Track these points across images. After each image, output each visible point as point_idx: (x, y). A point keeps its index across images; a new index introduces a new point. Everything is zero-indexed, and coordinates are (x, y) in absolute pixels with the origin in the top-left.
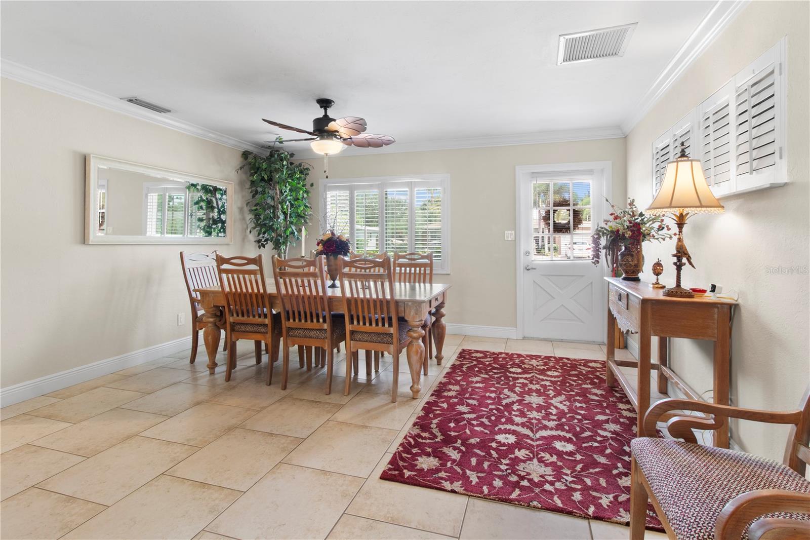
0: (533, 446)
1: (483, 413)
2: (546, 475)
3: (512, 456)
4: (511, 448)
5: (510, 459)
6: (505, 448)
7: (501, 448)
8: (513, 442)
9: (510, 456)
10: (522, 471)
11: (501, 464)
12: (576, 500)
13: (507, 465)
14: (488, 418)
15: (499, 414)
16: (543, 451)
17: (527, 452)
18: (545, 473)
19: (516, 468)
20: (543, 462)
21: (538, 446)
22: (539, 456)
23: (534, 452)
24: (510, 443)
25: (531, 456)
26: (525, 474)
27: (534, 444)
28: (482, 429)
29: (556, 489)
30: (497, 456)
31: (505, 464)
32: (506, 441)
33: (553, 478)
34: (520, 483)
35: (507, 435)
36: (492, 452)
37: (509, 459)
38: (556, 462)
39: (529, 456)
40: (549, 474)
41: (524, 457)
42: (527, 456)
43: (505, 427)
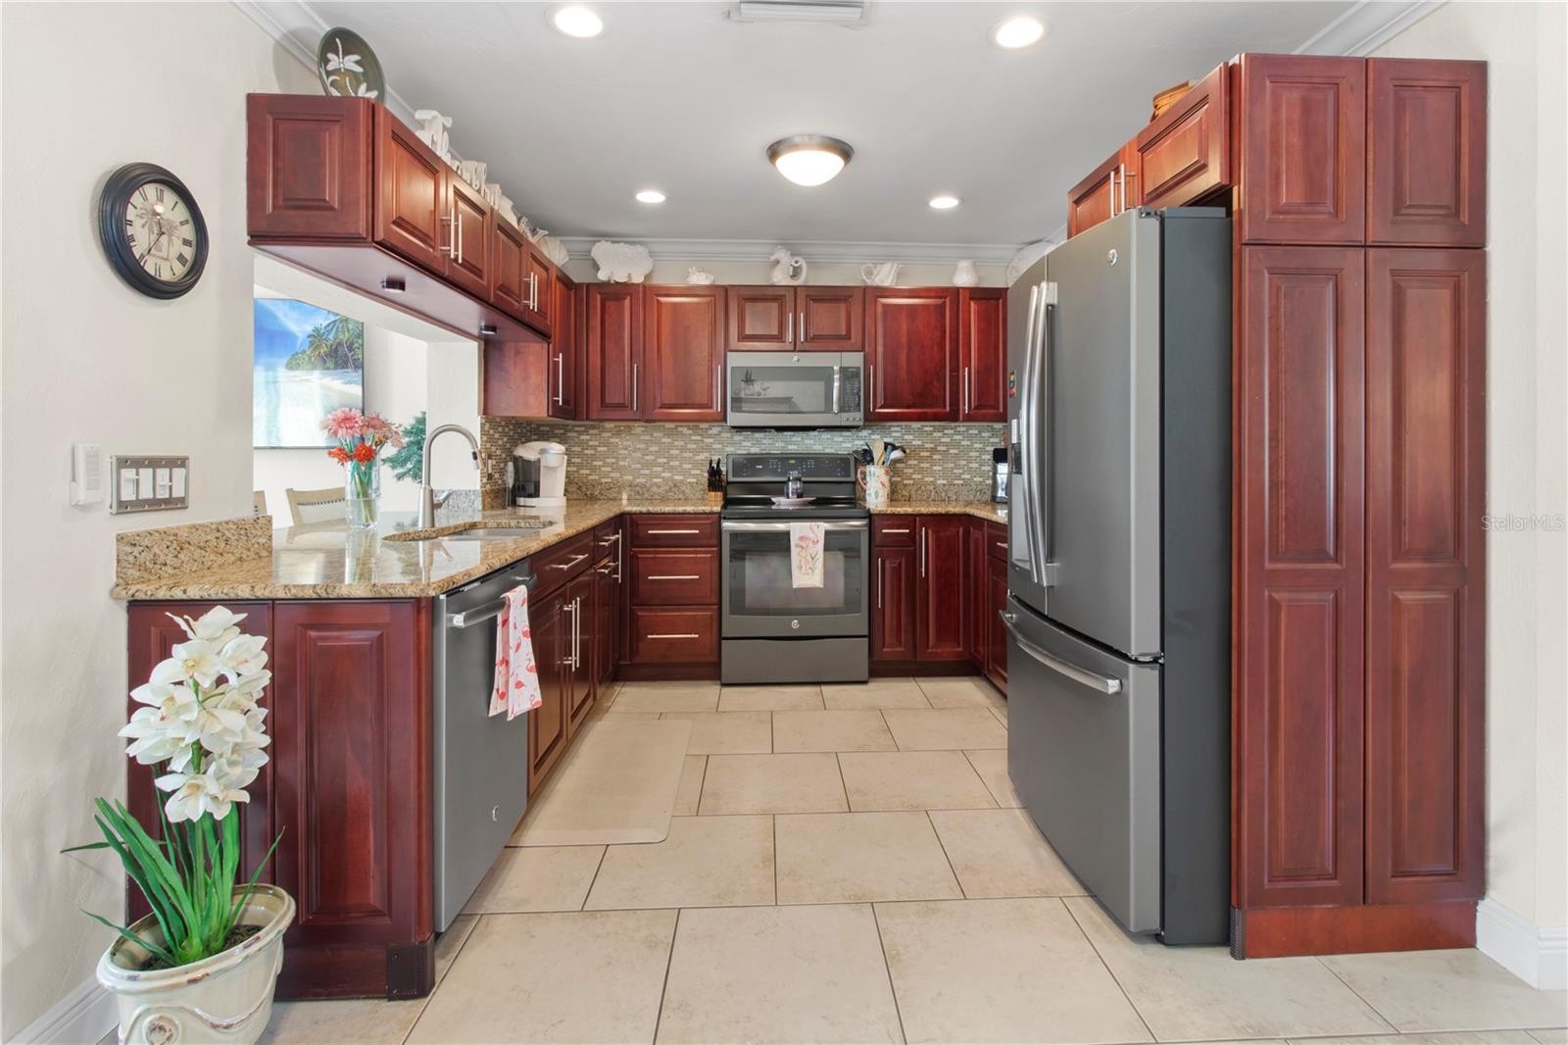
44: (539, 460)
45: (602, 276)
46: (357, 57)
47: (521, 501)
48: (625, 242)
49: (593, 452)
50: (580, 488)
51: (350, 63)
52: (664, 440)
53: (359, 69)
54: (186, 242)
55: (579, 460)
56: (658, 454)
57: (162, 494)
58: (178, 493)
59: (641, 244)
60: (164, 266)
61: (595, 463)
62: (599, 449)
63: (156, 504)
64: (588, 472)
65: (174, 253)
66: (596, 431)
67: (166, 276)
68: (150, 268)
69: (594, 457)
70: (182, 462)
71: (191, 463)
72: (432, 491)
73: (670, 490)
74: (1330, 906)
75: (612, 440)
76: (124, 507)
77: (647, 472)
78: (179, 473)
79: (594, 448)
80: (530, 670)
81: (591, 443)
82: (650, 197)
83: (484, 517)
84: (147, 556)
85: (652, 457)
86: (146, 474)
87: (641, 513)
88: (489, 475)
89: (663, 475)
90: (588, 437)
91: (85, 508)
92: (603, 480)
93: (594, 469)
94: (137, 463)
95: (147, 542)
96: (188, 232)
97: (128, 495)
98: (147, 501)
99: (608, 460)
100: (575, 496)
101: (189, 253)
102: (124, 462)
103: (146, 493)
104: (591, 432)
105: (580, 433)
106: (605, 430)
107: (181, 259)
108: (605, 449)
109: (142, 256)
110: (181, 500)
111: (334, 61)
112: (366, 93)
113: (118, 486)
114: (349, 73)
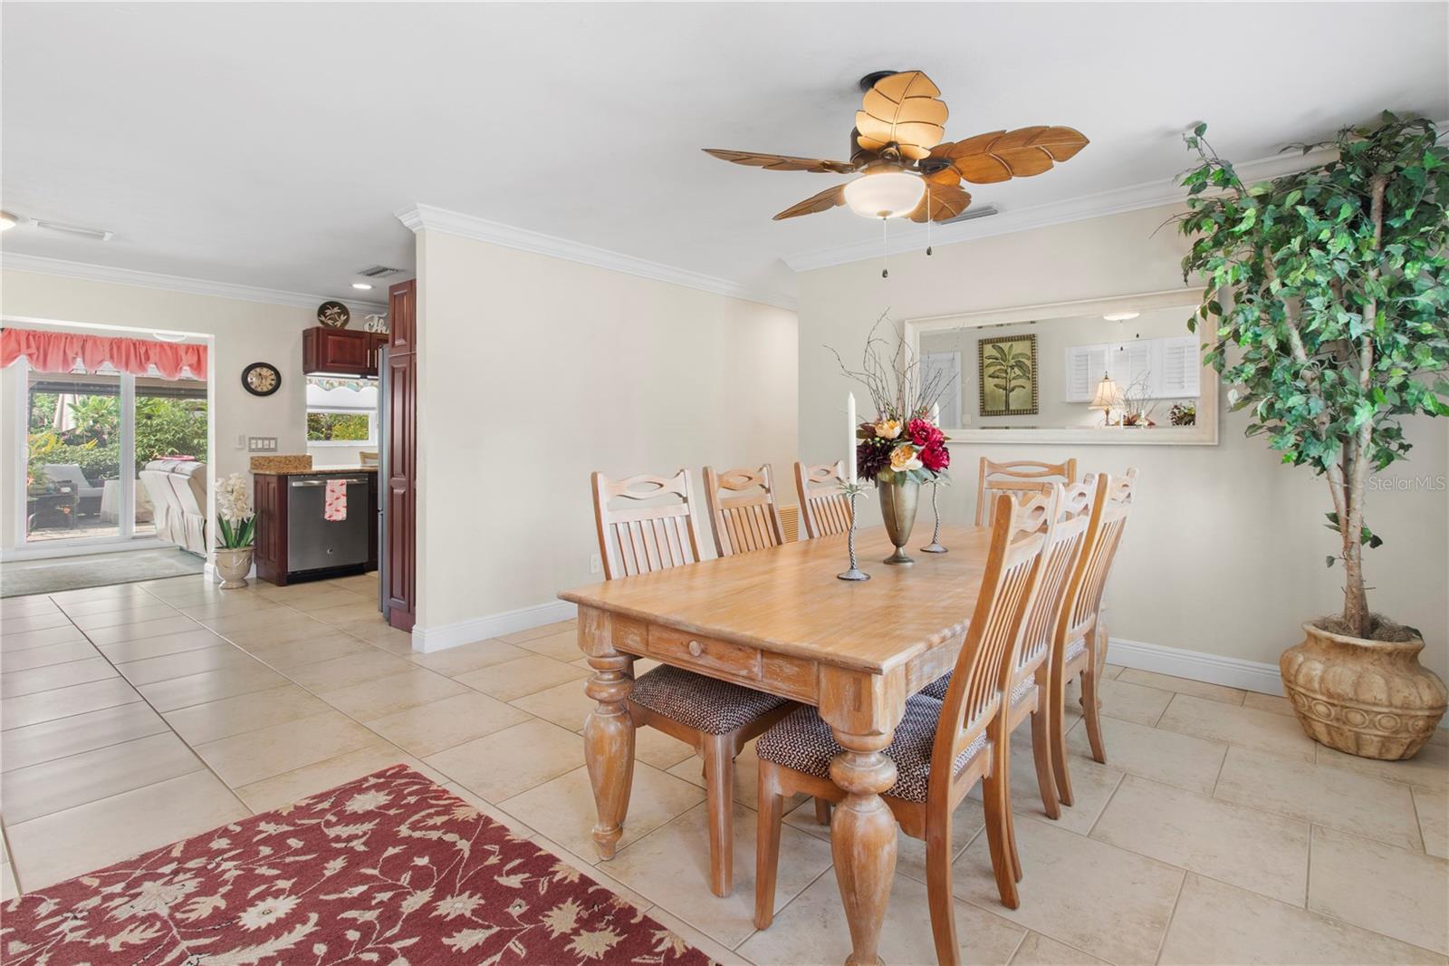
0: (185, 937)
1: (396, 930)
2: (130, 901)
3: (223, 890)
4: (239, 901)
5: (225, 883)
6: (253, 893)
7: (263, 887)
8: (242, 914)
9: (229, 887)
10: (186, 880)
11: (236, 868)
12: (49, 900)
13: (224, 872)
14: (366, 929)
15: (351, 956)
16: (153, 943)
17: (193, 916)
18: (130, 904)
19: (202, 877)
20: (143, 920)
21: (174, 943)
22: (158, 925)
23: (176, 926)
24: (250, 909)
25: (179, 916)
26: (176, 880)
27: (184, 945)
28: (346, 895)
29: (100, 893)
30: (257, 872)
31: (230, 870)
32: (262, 906)
33: (109, 907)
34: (179, 864)
35: (271, 919)
36: (275, 872)
37: (228, 881)
38: (107, 938)
39: (184, 912)
40: (119, 909)
41: (195, 903)
42: (187, 908)
43: (293, 934)
46: (336, 307)
51: (335, 310)
53: (339, 311)
54: (273, 380)
57: (265, 447)
58: (273, 447)
60: (264, 387)
63: (263, 449)
65: (268, 383)
67: (265, 390)
68: (259, 390)
70: (273, 439)
71: (280, 440)
76: (251, 450)
80: (344, 507)
84: (257, 462)
86: (260, 441)
91: (241, 449)
94: (256, 439)
95: (258, 459)
96: (273, 377)
97: (253, 446)
98: (260, 449)
101: (273, 382)
102: (251, 439)
103: (260, 446)
107: (271, 384)
109: (256, 387)
110: (275, 450)
111: (329, 312)
112: (343, 318)
113: (250, 444)
114: (336, 313)
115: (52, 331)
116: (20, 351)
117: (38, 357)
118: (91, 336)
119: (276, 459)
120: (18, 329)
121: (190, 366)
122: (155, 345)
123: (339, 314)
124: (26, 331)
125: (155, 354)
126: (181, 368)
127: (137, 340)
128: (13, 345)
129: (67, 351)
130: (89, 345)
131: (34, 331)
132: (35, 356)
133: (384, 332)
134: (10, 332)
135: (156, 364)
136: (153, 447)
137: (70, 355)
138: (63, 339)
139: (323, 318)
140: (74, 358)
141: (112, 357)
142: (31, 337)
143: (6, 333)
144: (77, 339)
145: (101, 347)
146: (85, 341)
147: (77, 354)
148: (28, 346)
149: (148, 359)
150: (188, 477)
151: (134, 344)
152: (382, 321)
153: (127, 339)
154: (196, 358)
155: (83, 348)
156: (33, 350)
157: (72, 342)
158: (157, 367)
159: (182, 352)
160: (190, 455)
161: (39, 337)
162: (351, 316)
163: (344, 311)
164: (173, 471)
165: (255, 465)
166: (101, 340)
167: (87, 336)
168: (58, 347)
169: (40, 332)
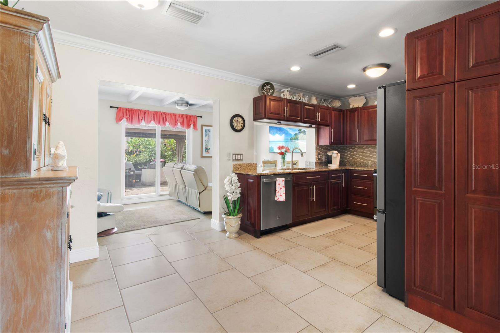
44: (331, 155)
45: (351, 107)
46: (269, 86)
47: (329, 165)
48: (358, 96)
49: (353, 153)
50: (349, 163)
51: (269, 87)
52: (371, 150)
53: (270, 87)
54: (242, 123)
55: (350, 155)
56: (370, 154)
57: (239, 159)
58: (241, 159)
59: (363, 95)
60: (239, 127)
61: (353, 156)
62: (355, 152)
63: (238, 160)
64: (352, 159)
65: (240, 125)
66: (354, 148)
67: (239, 129)
68: (237, 128)
69: (353, 155)
70: (242, 154)
71: (244, 155)
72: (293, 161)
73: (373, 164)
74: (439, 305)
75: (358, 150)
76: (234, 160)
77: (367, 159)
78: (241, 156)
79: (353, 152)
80: (284, 193)
81: (352, 151)
82: (351, 86)
83: (316, 168)
84: (236, 167)
85: (368, 155)
86: (237, 156)
87: (353, 169)
88: (319, 158)
89: (371, 160)
90: (352, 149)
91: (229, 160)
92: (356, 161)
93: (353, 158)
94: (236, 155)
95: (236, 165)
96: (242, 122)
97: (234, 159)
98: (237, 160)
99: (357, 155)
100: (348, 165)
101: (242, 125)
102: (234, 154)
103: (237, 159)
104: (353, 148)
105: (350, 148)
106: (356, 147)
107: (241, 126)
108: (356, 152)
109: (236, 127)
110: (242, 160)
111: (265, 88)
112: (271, 91)
113: (233, 157)
114: (268, 88)
115: (134, 108)
116: (123, 117)
117: (130, 119)
118: (147, 110)
119: (243, 165)
120: (123, 107)
121: (180, 123)
122: (169, 114)
123: (270, 89)
124: (126, 108)
125: (169, 118)
126: (177, 124)
127: (163, 112)
128: (121, 114)
129: (139, 117)
130: (147, 113)
131: (128, 108)
132: (129, 119)
133: (289, 98)
134: (120, 109)
135: (169, 122)
136: (152, 156)
137: (140, 118)
138: (138, 112)
139: (263, 91)
140: (142, 120)
141: (154, 119)
142: (127, 111)
143: (119, 109)
144: (143, 112)
145: (151, 115)
146: (145, 112)
147: (142, 118)
148: (126, 115)
149: (166, 120)
150: (193, 173)
151: (162, 114)
152: (288, 92)
153: (159, 112)
154: (182, 120)
155: (144, 115)
156: (128, 116)
157: (141, 113)
158: (169, 124)
159: (177, 117)
160: (163, 159)
161: (130, 111)
162: (275, 90)
163: (272, 87)
164: (182, 168)
165: (235, 168)
166: (151, 112)
167: (146, 110)
168: (136, 115)
169: (130, 109)
